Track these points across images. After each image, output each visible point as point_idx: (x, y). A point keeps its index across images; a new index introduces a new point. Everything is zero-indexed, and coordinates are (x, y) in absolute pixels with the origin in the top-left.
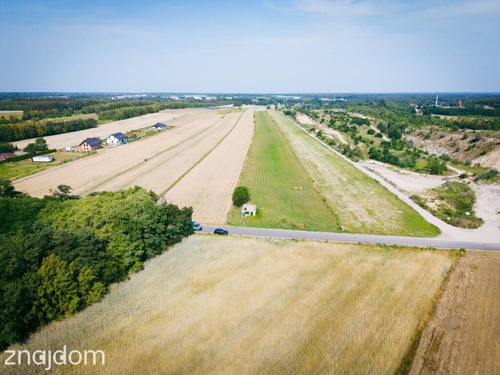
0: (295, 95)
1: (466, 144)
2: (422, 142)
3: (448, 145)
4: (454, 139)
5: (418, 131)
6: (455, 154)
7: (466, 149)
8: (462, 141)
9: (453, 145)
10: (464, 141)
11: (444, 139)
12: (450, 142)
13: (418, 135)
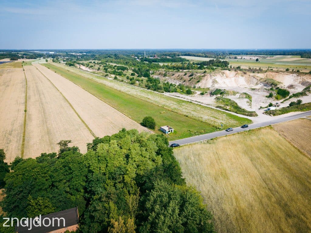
0: (51, 51)
1: (188, 78)
2: (164, 78)
3: (178, 79)
4: (180, 75)
5: (158, 72)
6: (184, 83)
7: (189, 80)
8: (184, 76)
9: (181, 78)
10: (186, 76)
11: (175, 76)
12: (179, 77)
13: (159, 74)
